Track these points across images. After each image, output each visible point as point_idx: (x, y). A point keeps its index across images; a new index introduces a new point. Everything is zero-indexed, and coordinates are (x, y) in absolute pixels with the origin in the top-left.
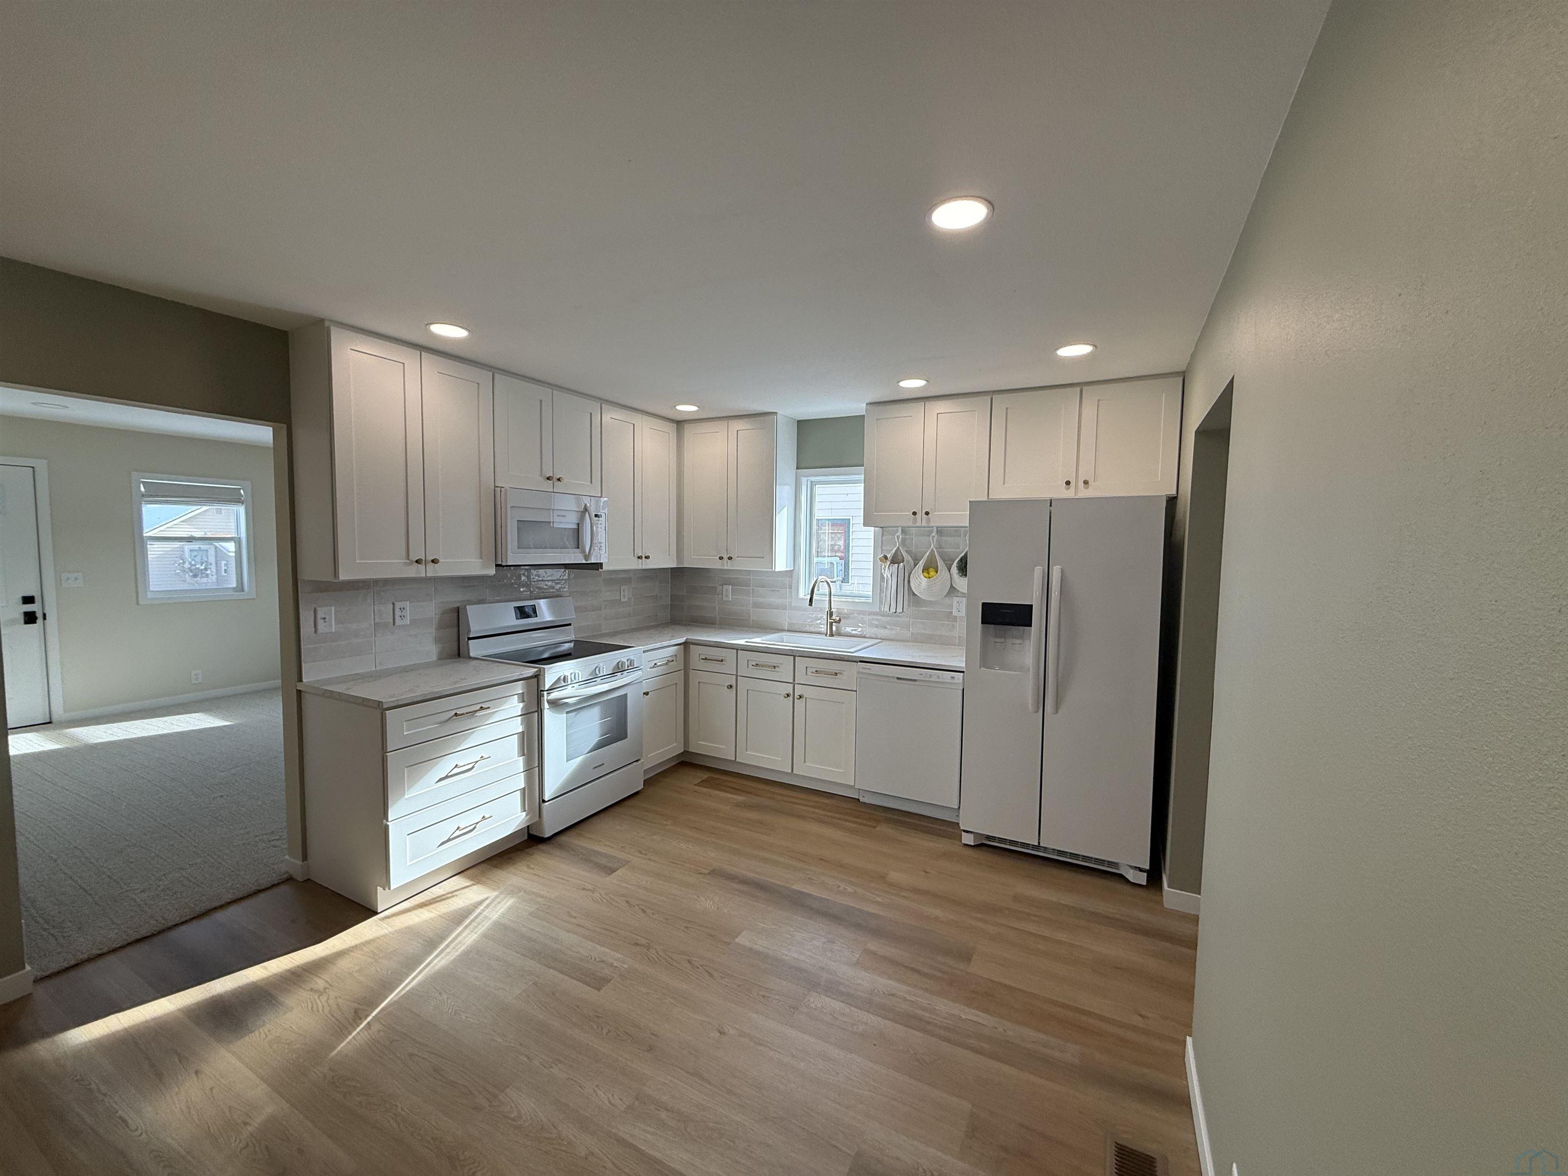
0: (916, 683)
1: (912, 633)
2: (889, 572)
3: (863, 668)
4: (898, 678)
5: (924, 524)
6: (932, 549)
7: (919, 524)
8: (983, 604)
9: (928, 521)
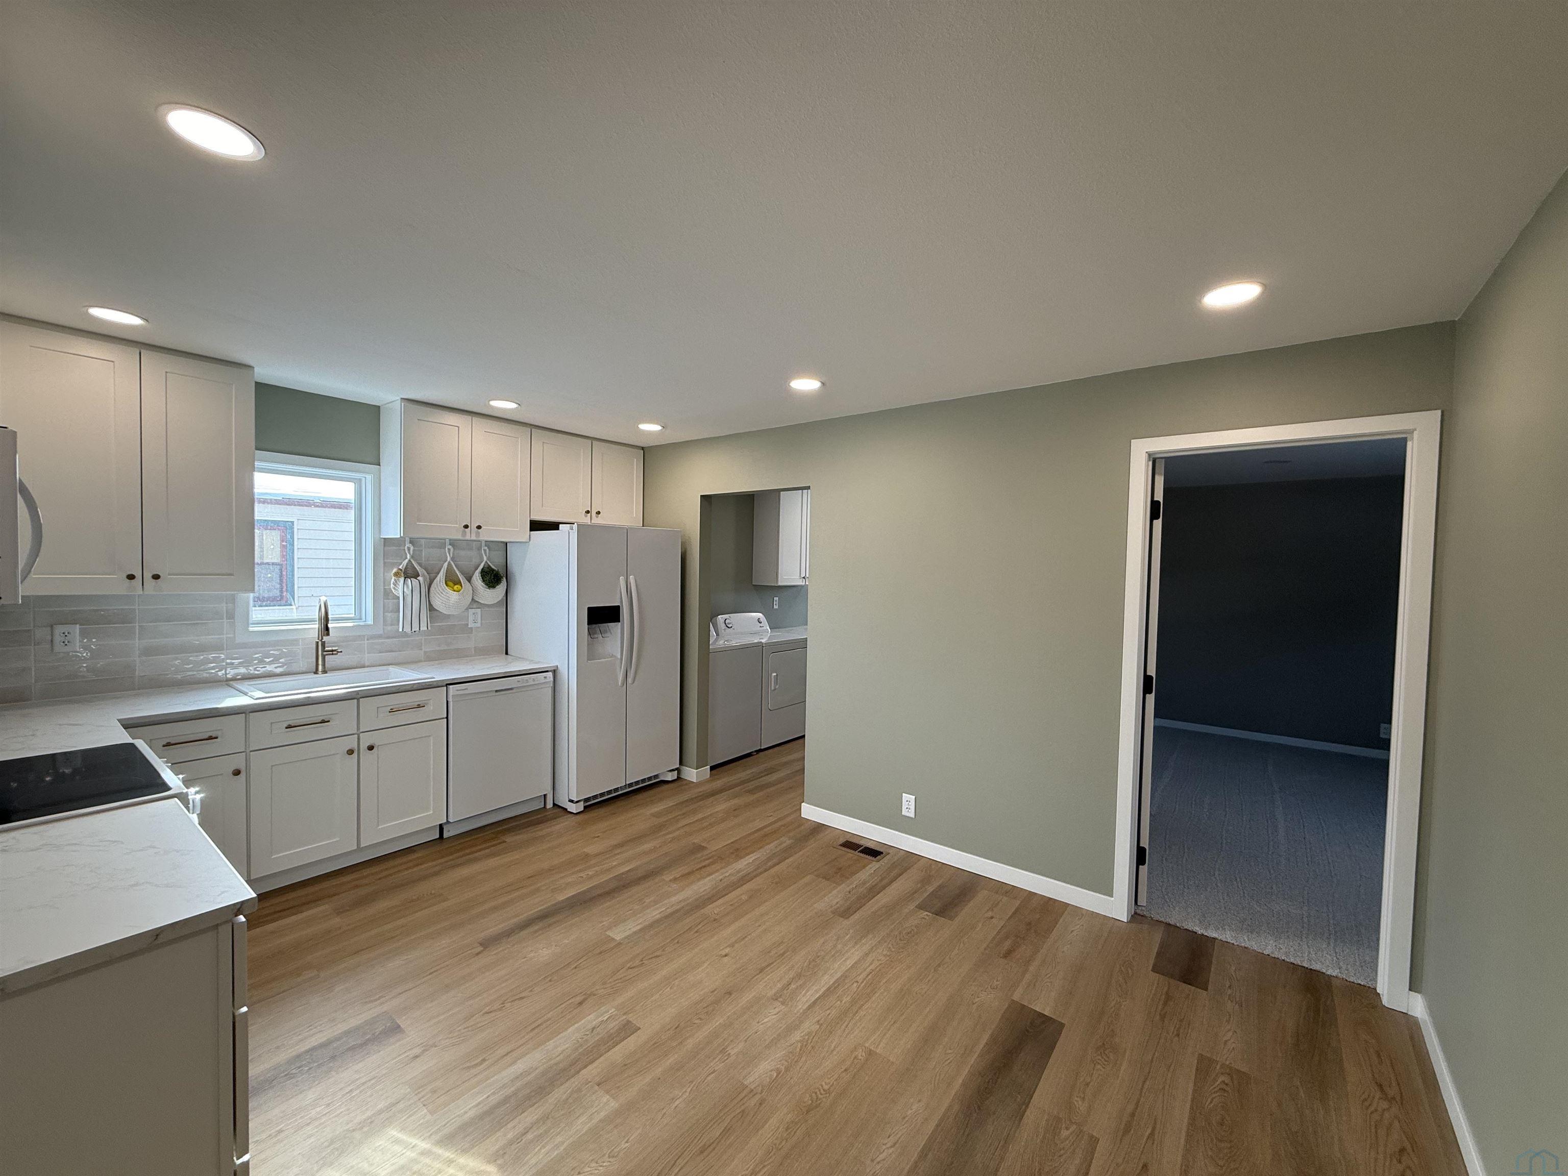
0: (514, 691)
1: (425, 652)
2: (401, 588)
3: (458, 690)
4: (496, 691)
5: (474, 538)
6: (449, 562)
7: (468, 537)
8: (589, 608)
9: (478, 534)
